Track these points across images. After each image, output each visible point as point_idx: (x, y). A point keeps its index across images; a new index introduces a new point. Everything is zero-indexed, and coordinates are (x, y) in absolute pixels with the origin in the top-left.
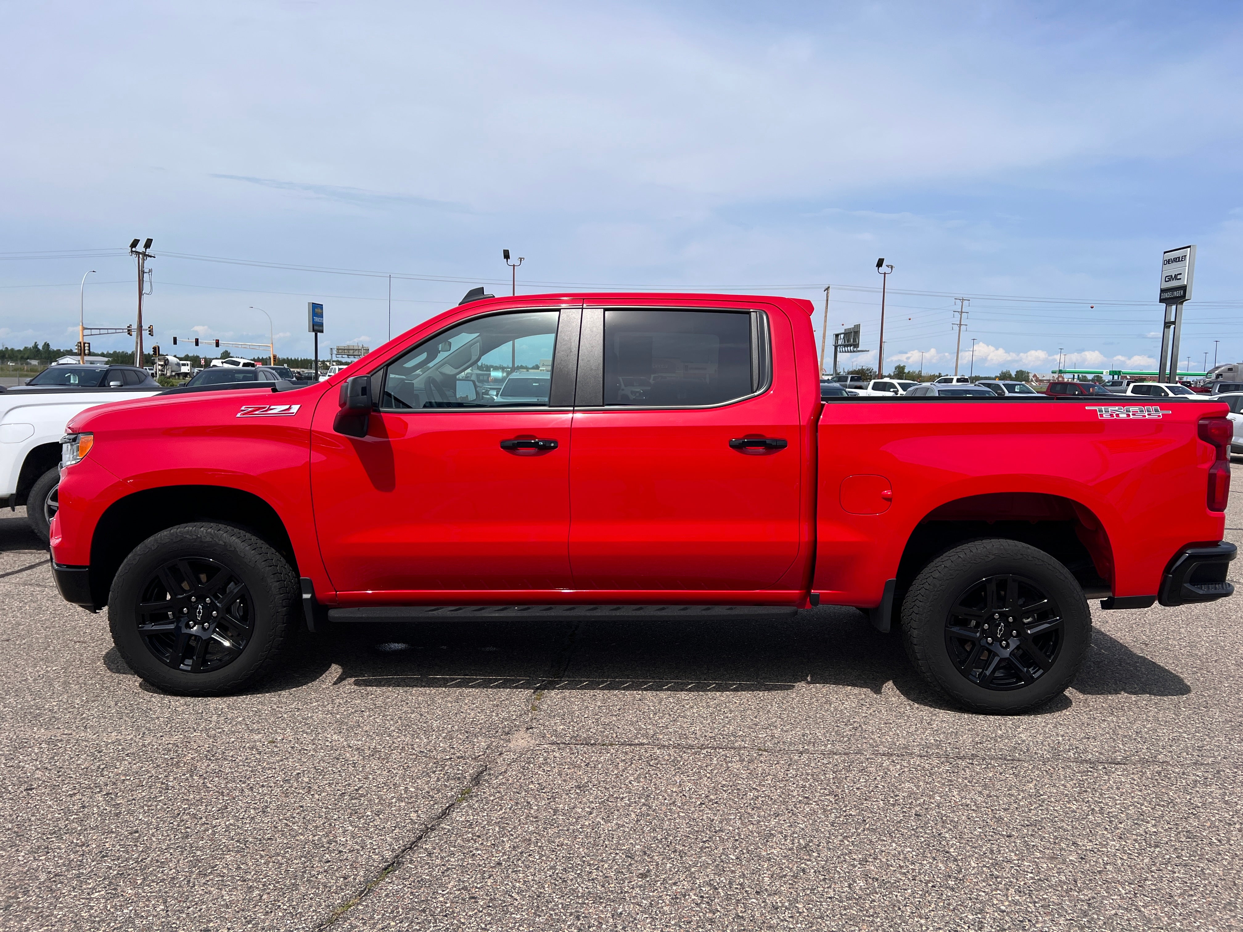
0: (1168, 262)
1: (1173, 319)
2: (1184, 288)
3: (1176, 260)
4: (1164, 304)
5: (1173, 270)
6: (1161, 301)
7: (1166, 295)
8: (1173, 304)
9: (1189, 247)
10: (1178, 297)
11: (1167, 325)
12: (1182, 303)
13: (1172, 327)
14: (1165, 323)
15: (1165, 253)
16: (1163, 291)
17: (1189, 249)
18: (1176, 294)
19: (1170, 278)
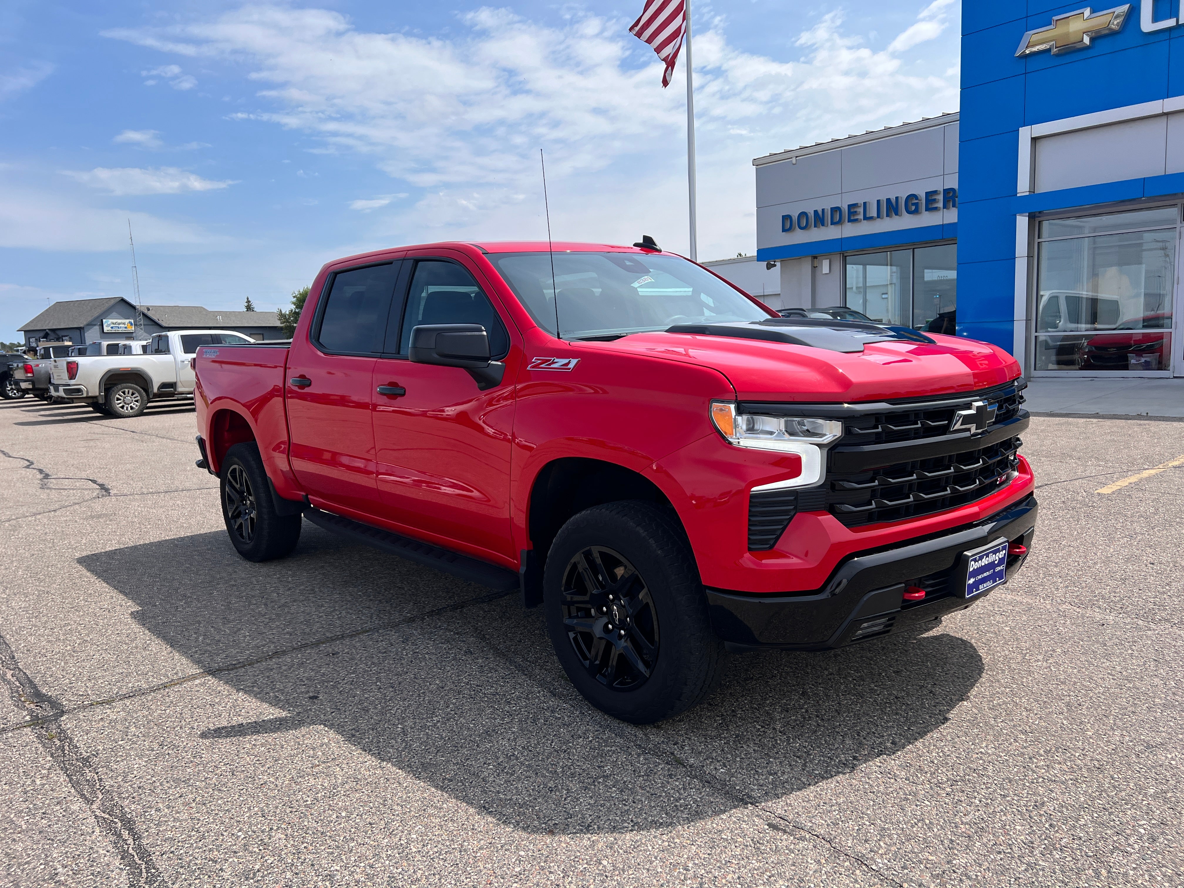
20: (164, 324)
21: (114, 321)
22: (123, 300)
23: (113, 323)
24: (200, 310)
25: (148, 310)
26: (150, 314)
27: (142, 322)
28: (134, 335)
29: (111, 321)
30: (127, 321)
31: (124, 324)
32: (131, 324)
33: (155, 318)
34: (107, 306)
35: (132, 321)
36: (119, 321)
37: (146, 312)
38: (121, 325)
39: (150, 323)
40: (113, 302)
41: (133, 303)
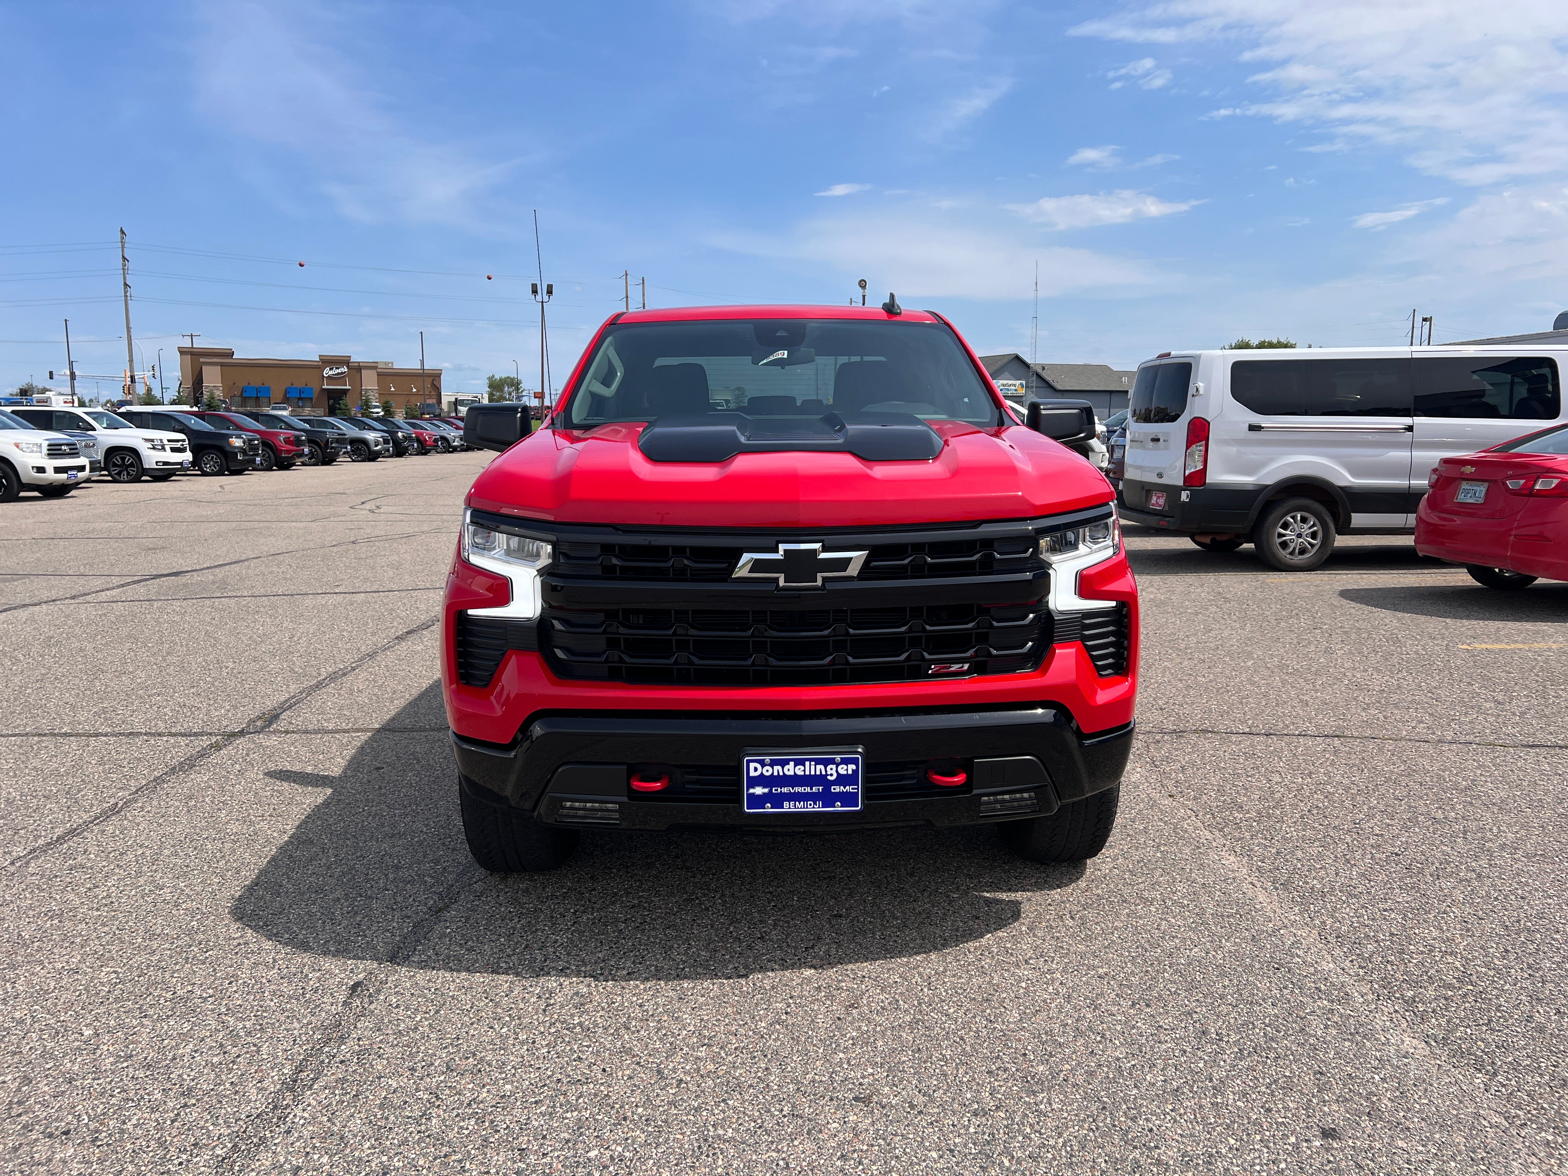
20: (1059, 387)
21: (1005, 382)
22: (1017, 358)
23: (1003, 385)
24: (1104, 369)
25: (1043, 369)
26: (1044, 374)
27: (1034, 384)
28: (1024, 398)
29: (1001, 382)
30: (1018, 382)
31: (1015, 385)
32: (1022, 387)
33: (1049, 379)
34: (1000, 363)
35: (1024, 382)
36: (1010, 382)
37: (1040, 371)
38: (1011, 388)
39: (1044, 385)
40: (1006, 360)
41: (1028, 361)
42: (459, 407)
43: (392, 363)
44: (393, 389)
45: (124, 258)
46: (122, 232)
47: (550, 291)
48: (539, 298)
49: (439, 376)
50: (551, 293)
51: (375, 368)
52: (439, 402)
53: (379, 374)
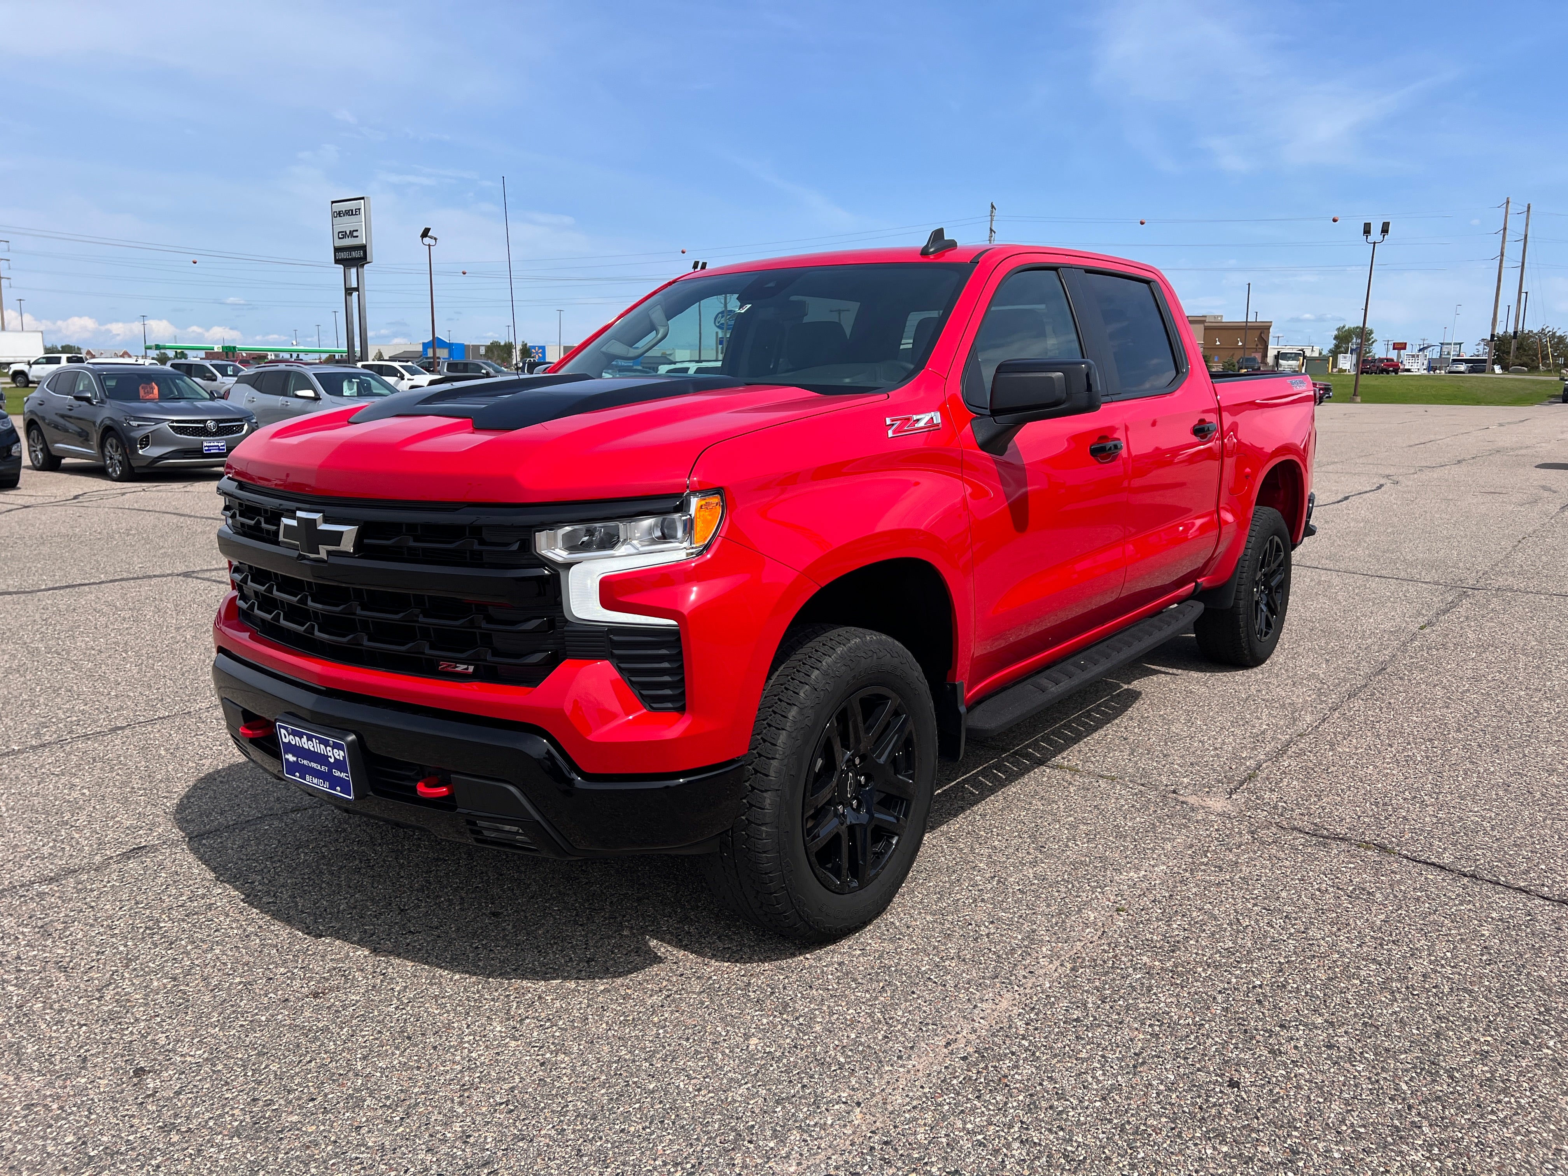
0: (339, 214)
1: (355, 285)
2: (363, 248)
3: (349, 213)
4: (342, 266)
5: (346, 224)
6: (337, 261)
7: (343, 255)
8: (353, 266)
9: (363, 198)
10: (358, 259)
11: (349, 291)
12: (363, 266)
13: (355, 294)
14: (346, 290)
15: (333, 202)
16: (337, 250)
17: (362, 201)
18: (355, 254)
19: (344, 235)
42: (1281, 361)
43: (1222, 316)
44: (1218, 343)
45: (991, 230)
46: (993, 207)
47: (1385, 229)
48: (1371, 239)
49: (1268, 328)
50: (1387, 231)
51: (1203, 322)
52: (1265, 355)
53: (1206, 329)
